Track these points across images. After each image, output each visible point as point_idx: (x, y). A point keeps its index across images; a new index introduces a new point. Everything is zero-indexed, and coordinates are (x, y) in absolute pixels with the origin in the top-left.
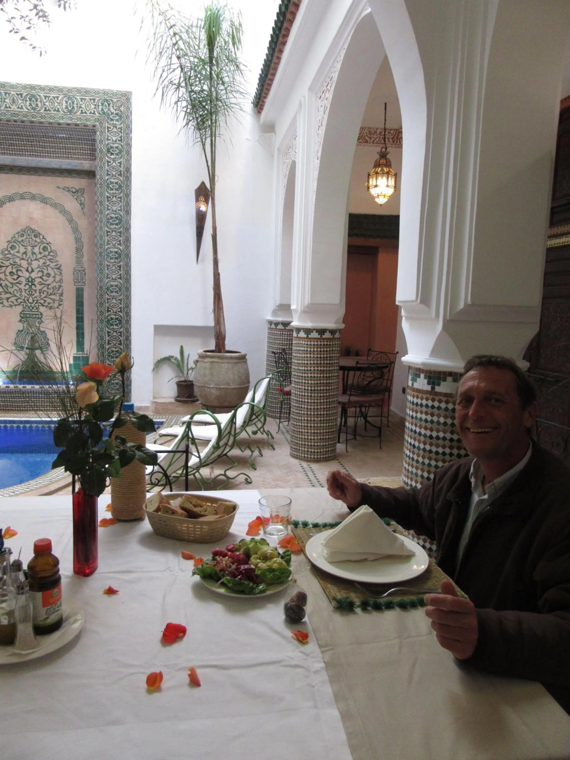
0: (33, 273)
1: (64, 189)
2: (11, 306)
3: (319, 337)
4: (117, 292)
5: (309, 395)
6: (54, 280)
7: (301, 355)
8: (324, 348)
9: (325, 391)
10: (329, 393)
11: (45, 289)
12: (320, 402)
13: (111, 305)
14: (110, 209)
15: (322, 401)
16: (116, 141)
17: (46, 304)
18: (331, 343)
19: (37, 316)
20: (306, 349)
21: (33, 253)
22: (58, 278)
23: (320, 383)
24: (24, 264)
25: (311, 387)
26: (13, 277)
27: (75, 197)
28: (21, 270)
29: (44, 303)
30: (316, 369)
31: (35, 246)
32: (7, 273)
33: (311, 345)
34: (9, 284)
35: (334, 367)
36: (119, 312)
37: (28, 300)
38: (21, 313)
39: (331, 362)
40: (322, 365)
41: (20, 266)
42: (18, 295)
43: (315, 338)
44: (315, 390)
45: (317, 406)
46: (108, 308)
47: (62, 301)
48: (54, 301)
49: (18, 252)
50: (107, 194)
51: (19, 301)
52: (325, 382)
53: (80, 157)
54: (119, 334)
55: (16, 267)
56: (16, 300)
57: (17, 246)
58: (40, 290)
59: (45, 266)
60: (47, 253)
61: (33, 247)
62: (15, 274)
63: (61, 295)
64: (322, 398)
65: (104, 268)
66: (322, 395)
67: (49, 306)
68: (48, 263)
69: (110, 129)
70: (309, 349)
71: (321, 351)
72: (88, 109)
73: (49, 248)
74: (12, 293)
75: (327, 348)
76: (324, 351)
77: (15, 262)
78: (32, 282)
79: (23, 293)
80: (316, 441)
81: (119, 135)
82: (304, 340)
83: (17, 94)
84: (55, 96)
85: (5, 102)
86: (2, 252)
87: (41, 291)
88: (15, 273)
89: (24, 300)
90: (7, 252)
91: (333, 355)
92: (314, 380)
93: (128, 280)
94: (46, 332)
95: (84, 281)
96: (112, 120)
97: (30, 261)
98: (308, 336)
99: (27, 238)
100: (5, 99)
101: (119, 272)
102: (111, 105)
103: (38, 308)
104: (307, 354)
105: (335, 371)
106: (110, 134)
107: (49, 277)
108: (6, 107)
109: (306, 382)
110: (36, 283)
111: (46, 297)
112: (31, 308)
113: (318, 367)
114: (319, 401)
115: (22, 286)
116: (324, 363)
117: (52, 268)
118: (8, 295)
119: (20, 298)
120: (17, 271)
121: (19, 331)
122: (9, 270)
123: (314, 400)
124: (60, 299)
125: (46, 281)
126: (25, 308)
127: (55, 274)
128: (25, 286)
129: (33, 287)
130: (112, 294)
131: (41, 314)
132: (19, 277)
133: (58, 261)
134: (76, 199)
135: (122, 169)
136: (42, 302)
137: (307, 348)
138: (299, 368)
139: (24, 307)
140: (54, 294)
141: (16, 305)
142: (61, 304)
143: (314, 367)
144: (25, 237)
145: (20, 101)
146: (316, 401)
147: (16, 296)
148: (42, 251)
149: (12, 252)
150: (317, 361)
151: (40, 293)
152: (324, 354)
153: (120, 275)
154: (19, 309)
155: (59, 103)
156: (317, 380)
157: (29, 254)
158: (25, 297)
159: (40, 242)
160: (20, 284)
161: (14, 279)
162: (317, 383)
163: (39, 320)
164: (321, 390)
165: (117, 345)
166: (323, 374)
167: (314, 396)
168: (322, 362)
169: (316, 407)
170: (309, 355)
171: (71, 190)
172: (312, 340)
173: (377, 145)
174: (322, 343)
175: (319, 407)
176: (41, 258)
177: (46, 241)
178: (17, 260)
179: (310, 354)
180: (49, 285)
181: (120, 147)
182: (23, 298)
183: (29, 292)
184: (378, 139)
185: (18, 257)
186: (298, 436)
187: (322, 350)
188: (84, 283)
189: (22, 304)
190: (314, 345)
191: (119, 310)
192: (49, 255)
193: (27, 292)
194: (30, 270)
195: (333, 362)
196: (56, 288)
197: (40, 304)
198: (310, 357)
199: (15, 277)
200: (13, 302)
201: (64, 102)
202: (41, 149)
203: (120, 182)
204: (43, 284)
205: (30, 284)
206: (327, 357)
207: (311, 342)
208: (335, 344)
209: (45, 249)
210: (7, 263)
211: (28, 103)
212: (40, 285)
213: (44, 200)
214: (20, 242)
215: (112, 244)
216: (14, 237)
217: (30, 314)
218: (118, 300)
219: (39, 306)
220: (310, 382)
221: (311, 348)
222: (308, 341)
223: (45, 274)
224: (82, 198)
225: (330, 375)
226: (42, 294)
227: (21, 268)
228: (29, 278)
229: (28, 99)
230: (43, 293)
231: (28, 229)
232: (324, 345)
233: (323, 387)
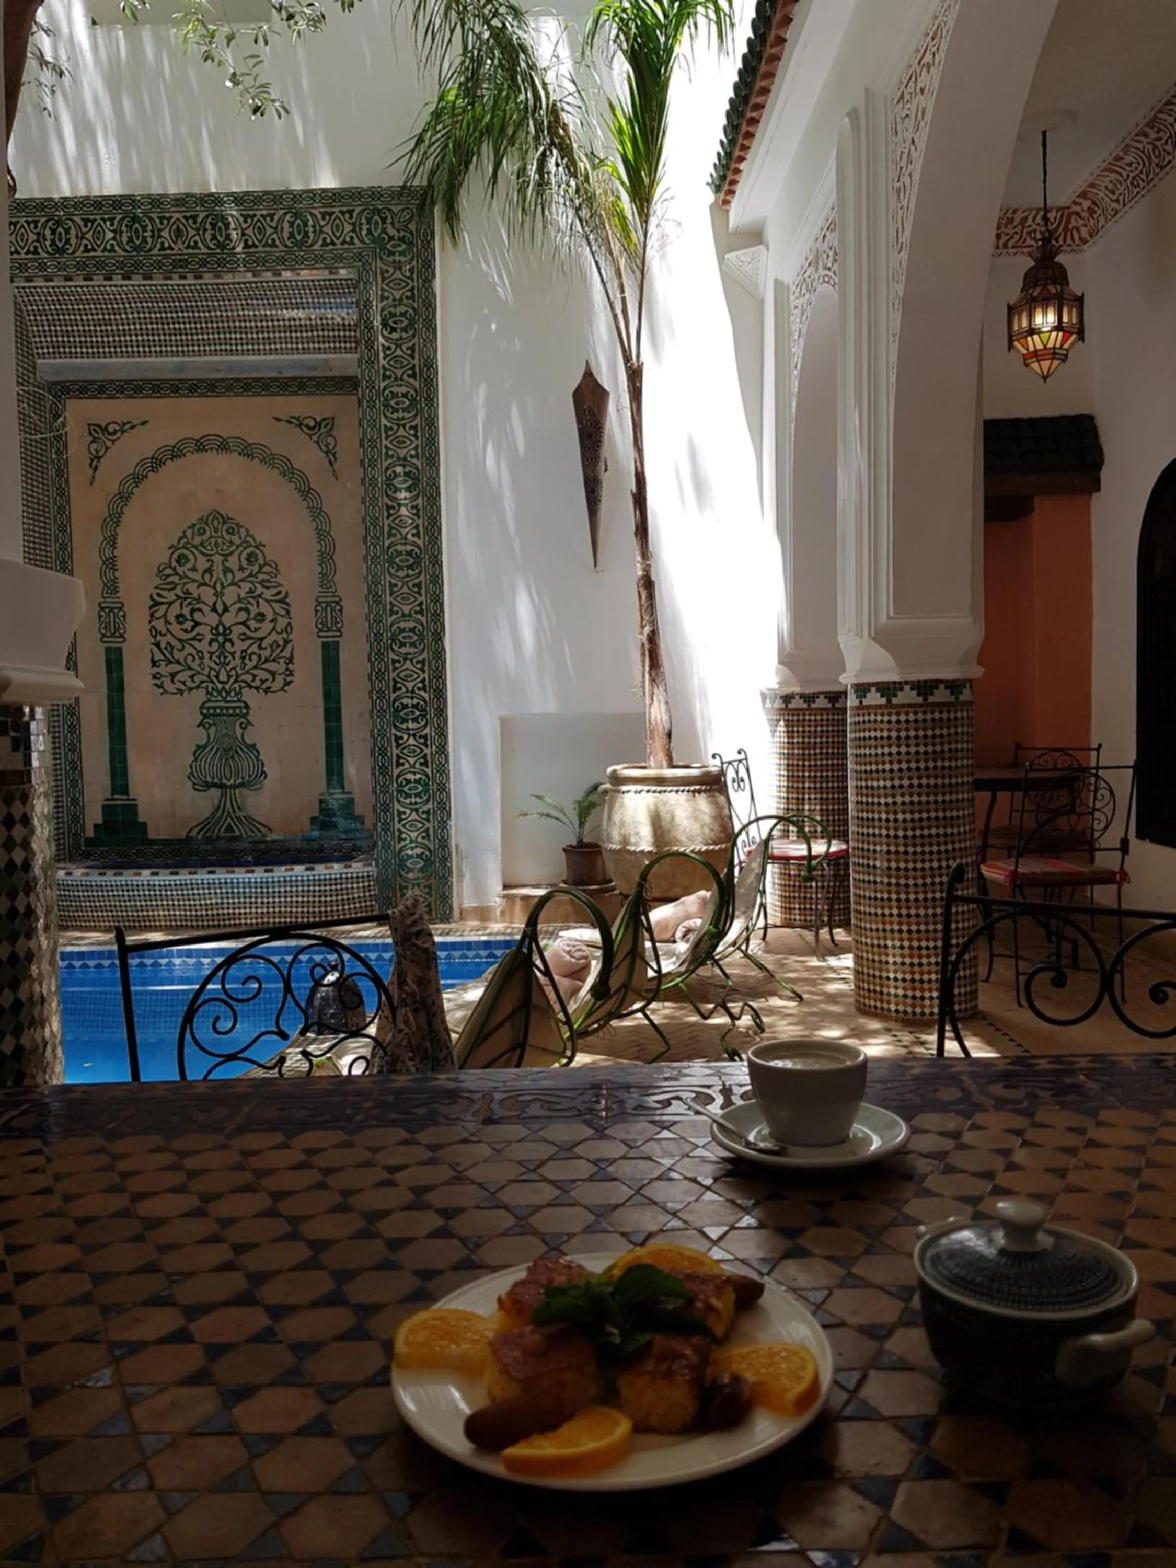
0: (226, 614)
1: (290, 423)
2: (181, 692)
3: (920, 700)
4: (413, 645)
5: (902, 849)
6: (274, 628)
7: (873, 751)
8: (933, 729)
9: (942, 839)
10: (953, 843)
11: (254, 648)
12: (932, 868)
13: (402, 675)
14: (392, 456)
15: (935, 864)
16: (401, 299)
17: (257, 683)
18: (952, 715)
19: (238, 711)
20: (885, 734)
21: (227, 570)
22: (282, 623)
23: (929, 819)
24: (207, 595)
25: (905, 829)
26: (184, 626)
27: (315, 438)
28: (200, 610)
29: (254, 680)
30: (915, 782)
31: (230, 554)
32: (171, 618)
33: (898, 722)
34: (175, 643)
35: (962, 776)
36: (419, 689)
37: (217, 677)
38: (202, 707)
39: (953, 764)
40: (932, 772)
41: (199, 600)
42: (195, 665)
43: (909, 705)
44: (914, 837)
45: (924, 877)
46: (396, 682)
47: (291, 675)
48: (273, 674)
49: (194, 569)
50: (384, 421)
51: (198, 679)
52: (941, 814)
53: (322, 346)
54: (422, 741)
55: (190, 604)
56: (192, 677)
57: (191, 556)
58: (243, 651)
59: (253, 598)
60: (256, 568)
61: (226, 556)
62: (187, 620)
63: (290, 660)
64: (935, 857)
65: (384, 591)
66: (935, 848)
67: (264, 686)
68: (260, 589)
69: (386, 275)
70: (894, 734)
71: (925, 736)
72: (338, 234)
73: (260, 556)
74: (182, 661)
75: (941, 728)
76: (934, 736)
77: (187, 592)
78: (224, 634)
79: (206, 661)
80: (925, 968)
81: (408, 284)
82: (879, 711)
83: (185, 217)
84: (265, 212)
85: (160, 237)
86: (160, 572)
87: (244, 654)
88: (188, 617)
89: (209, 677)
90: (169, 571)
91: (959, 746)
92: (912, 812)
93: (438, 616)
94: (258, 747)
95: (339, 625)
96: (392, 253)
97: (219, 587)
98: (889, 701)
99: (211, 537)
100: (160, 230)
101: (416, 599)
102: (389, 220)
103: (239, 693)
104: (890, 746)
105: (966, 788)
106: (387, 285)
107: (262, 621)
108: (163, 248)
109: (892, 817)
110: (234, 636)
111: (255, 667)
112: (224, 694)
113: (919, 778)
114: (927, 865)
115: (203, 646)
116: (935, 768)
117: (268, 601)
118: (174, 668)
119: (199, 673)
120: (193, 611)
121: (198, 747)
122: (175, 610)
123: (915, 862)
124: (287, 669)
125: (256, 630)
126: (212, 695)
127: (275, 613)
128: (210, 644)
129: (228, 645)
130: (403, 650)
131: (247, 706)
132: (197, 624)
133: (281, 585)
134: (317, 442)
135: (416, 361)
136: (248, 678)
137: (889, 730)
138: (869, 783)
139: (208, 693)
140: (274, 660)
141: (191, 689)
142: (291, 682)
143: (910, 778)
144: (208, 534)
145: (192, 233)
146: (919, 865)
147: (190, 668)
148: (244, 563)
149: (180, 570)
150: (918, 761)
151: (243, 658)
152: (934, 745)
153: (420, 604)
154: (199, 696)
155: (276, 228)
156: (920, 812)
157: (218, 572)
158: (211, 669)
159: (240, 545)
160: (200, 640)
161: (186, 631)
162: (921, 820)
163: (243, 720)
164: (930, 836)
165: (417, 766)
166: (936, 795)
167: (915, 853)
168: (931, 764)
169: (920, 882)
170: (894, 750)
171: (305, 422)
172: (902, 710)
173: (1015, 251)
174: (929, 717)
175: (928, 881)
176: (243, 580)
177: (254, 540)
178: (192, 587)
179: (899, 746)
180: (262, 639)
181: (411, 311)
182: (206, 671)
183: (219, 657)
184: (1017, 237)
185: (194, 581)
186: (877, 958)
187: (929, 733)
188: (339, 630)
189: (204, 685)
190: (907, 721)
191: (420, 685)
192: (259, 572)
193: (214, 658)
194: (220, 608)
195: (959, 763)
196: (278, 646)
197: (243, 685)
198: (899, 753)
199: (188, 625)
200: (184, 683)
201: (286, 225)
202: (238, 336)
203: (412, 392)
204: (251, 638)
205: (221, 639)
206: (942, 751)
207: (898, 714)
208: (962, 717)
209: (251, 559)
210: (171, 596)
211: (208, 236)
212: (243, 640)
213: (248, 451)
214: (196, 547)
215: (398, 536)
216: (185, 536)
217: (221, 708)
218: (418, 662)
219: (241, 688)
220: (900, 817)
221: (899, 730)
222: (890, 714)
223: (252, 616)
224: (330, 440)
225: (954, 797)
226: (247, 661)
227: (201, 606)
228: (217, 626)
229: (208, 226)
230: (250, 659)
231: (215, 517)
232: (933, 720)
233: (937, 827)
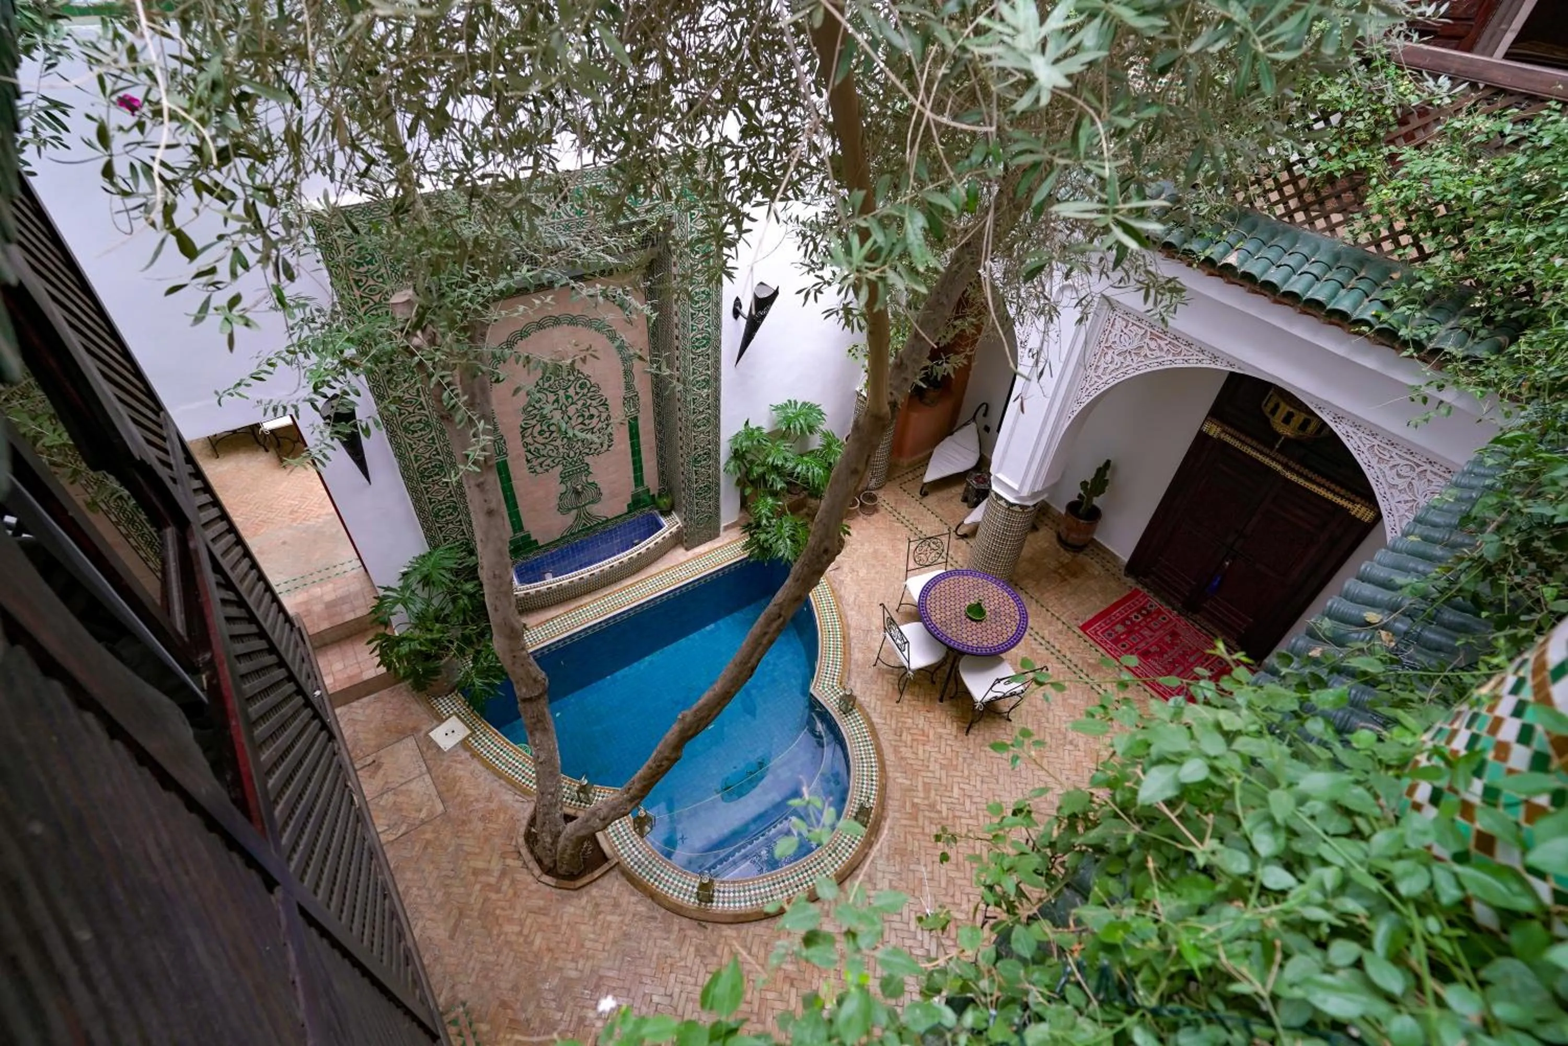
0: (570, 422)
2: (547, 471)
4: (704, 425)
6: (600, 420)
11: (589, 434)
13: (698, 441)
14: (695, 330)
17: (592, 452)
19: (582, 469)
21: (567, 397)
22: (604, 416)
24: (557, 414)
26: (545, 436)
28: (553, 424)
29: (590, 451)
31: (569, 387)
32: (536, 434)
34: (540, 447)
36: (707, 445)
37: (568, 456)
38: (561, 474)
41: (552, 419)
42: (554, 455)
46: (695, 446)
47: (612, 441)
48: (602, 444)
51: (556, 461)
54: (708, 468)
55: (547, 423)
56: (553, 461)
57: (543, 396)
58: (583, 438)
59: (586, 408)
60: (585, 391)
61: (566, 390)
62: (546, 432)
63: (610, 434)
67: (597, 452)
68: (589, 402)
73: (588, 383)
74: (546, 455)
77: (544, 417)
79: (561, 450)
86: (525, 411)
88: (547, 430)
89: (563, 457)
90: (530, 409)
94: (596, 483)
95: (637, 407)
97: (564, 408)
99: (555, 381)
101: (707, 402)
103: (583, 460)
106: (694, 223)
107: (592, 419)
110: (576, 432)
111: (590, 444)
112: (573, 463)
115: (558, 443)
117: (595, 407)
118: (541, 460)
119: (557, 458)
120: (549, 426)
121: (561, 494)
122: (538, 428)
124: (608, 438)
125: (589, 424)
126: (566, 466)
127: (600, 412)
128: (562, 441)
129: (573, 437)
130: (699, 429)
131: (587, 465)
132: (552, 432)
133: (602, 396)
134: (618, 305)
136: (587, 451)
139: (563, 466)
140: (602, 437)
141: (553, 467)
142: (611, 445)
144: (553, 380)
147: (551, 457)
148: (578, 390)
149: (538, 406)
153: (709, 404)
154: (559, 469)
157: (563, 400)
158: (564, 453)
159: (575, 381)
160: (556, 440)
161: (546, 438)
163: (586, 473)
176: (579, 400)
177: (583, 375)
178: (547, 413)
180: (593, 428)
182: (561, 455)
183: (569, 446)
185: (548, 409)
188: (637, 410)
189: (561, 463)
191: (707, 443)
192: (588, 392)
193: (565, 447)
194: (566, 420)
196: (603, 429)
197: (584, 455)
199: (547, 435)
200: (548, 466)
203: (708, 290)
204: (586, 429)
209: (582, 386)
210: (534, 422)
213: (572, 321)
214: (546, 390)
216: (538, 386)
217: (573, 471)
218: (707, 433)
219: (583, 457)
223: (586, 418)
231: (556, 368)
